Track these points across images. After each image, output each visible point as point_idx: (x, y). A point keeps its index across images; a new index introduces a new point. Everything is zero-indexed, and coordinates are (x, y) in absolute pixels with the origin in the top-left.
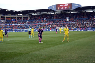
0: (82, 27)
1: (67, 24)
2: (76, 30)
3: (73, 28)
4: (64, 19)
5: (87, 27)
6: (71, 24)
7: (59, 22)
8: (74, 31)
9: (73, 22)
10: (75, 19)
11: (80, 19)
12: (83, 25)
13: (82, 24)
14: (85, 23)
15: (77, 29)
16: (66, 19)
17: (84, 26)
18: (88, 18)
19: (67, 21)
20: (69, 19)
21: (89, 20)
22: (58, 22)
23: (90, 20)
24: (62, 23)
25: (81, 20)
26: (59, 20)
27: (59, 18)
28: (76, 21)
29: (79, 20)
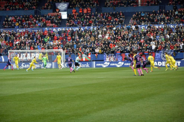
0: (128, 48)
1: (60, 33)
2: (102, 61)
3: (87, 54)
4: (43, 12)
5: (154, 47)
6: (80, 36)
7: (23, 27)
8: (91, 66)
9: (90, 25)
10: (99, 10)
11: (121, 10)
12: (133, 38)
13: (131, 35)
14: (143, 28)
15: (108, 60)
16: (54, 9)
17: (140, 44)
18: (156, 8)
19: (61, 23)
20: (68, 10)
21: (164, 16)
22: (17, 24)
23: (167, 14)
24: (38, 32)
25: (127, 16)
26: (22, 13)
27: (24, 7)
28: (101, 22)
29: (115, 16)
